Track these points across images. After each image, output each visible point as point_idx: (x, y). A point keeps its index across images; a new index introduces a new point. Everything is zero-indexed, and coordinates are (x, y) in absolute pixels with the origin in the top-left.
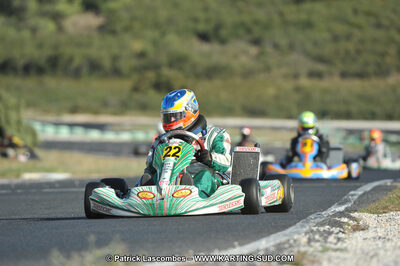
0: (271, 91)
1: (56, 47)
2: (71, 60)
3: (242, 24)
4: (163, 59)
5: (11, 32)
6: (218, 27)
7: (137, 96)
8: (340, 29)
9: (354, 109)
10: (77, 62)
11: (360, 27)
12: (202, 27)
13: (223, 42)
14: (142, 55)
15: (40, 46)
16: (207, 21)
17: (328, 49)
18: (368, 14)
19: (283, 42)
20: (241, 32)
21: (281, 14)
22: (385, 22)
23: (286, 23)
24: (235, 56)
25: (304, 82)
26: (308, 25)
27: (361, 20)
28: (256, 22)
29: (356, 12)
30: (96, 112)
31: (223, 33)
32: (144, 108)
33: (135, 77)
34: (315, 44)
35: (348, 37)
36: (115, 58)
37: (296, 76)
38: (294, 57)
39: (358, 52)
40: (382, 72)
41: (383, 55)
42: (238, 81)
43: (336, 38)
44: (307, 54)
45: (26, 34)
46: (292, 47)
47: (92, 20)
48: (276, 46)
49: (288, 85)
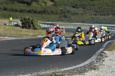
0: (87, 18)
1: (45, 8)
2: (48, 11)
3: (81, 5)
4: (66, 11)
5: (36, 5)
6: (76, 5)
7: (60, 18)
8: (100, 6)
9: (103, 22)
10: (49, 11)
11: (104, 6)
12: (73, 5)
13: (77, 8)
14: (62, 10)
15: (42, 8)
16: (74, 4)
17: (98, 10)
18: (106, 3)
19: (89, 8)
20: (81, 6)
21: (89, 3)
22: (109, 5)
23: (90, 5)
24: (80, 11)
25: (93, 16)
26: (94, 5)
27: (104, 4)
28: (84, 4)
29: (103, 3)
30: (53, 22)
31: (77, 6)
32: (62, 21)
33: (60, 14)
34: (95, 9)
35: (102, 8)
36: (56, 11)
37: (91, 15)
38: (91, 11)
39: (104, 10)
40: (108, 15)
41: (108, 11)
42: (80, 16)
43: (99, 8)
44: (94, 11)
45: (39, 6)
46: (91, 9)
47: (52, 3)
48: (88, 9)
49: (90, 17)
